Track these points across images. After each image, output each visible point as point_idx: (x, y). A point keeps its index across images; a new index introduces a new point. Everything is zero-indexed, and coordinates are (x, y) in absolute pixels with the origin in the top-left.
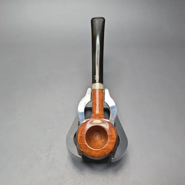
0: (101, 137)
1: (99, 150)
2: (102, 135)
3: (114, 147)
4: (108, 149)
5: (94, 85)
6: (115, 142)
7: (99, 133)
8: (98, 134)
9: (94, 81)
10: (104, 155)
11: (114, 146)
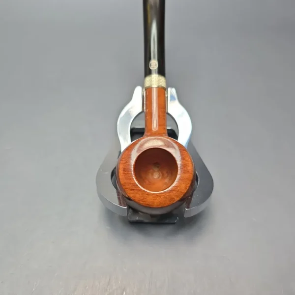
0: (163, 175)
1: (160, 193)
2: (165, 172)
3: (189, 187)
4: (178, 191)
5: (148, 79)
6: (191, 178)
7: (158, 167)
8: (156, 169)
9: (148, 72)
10: (171, 203)
11: (189, 185)
